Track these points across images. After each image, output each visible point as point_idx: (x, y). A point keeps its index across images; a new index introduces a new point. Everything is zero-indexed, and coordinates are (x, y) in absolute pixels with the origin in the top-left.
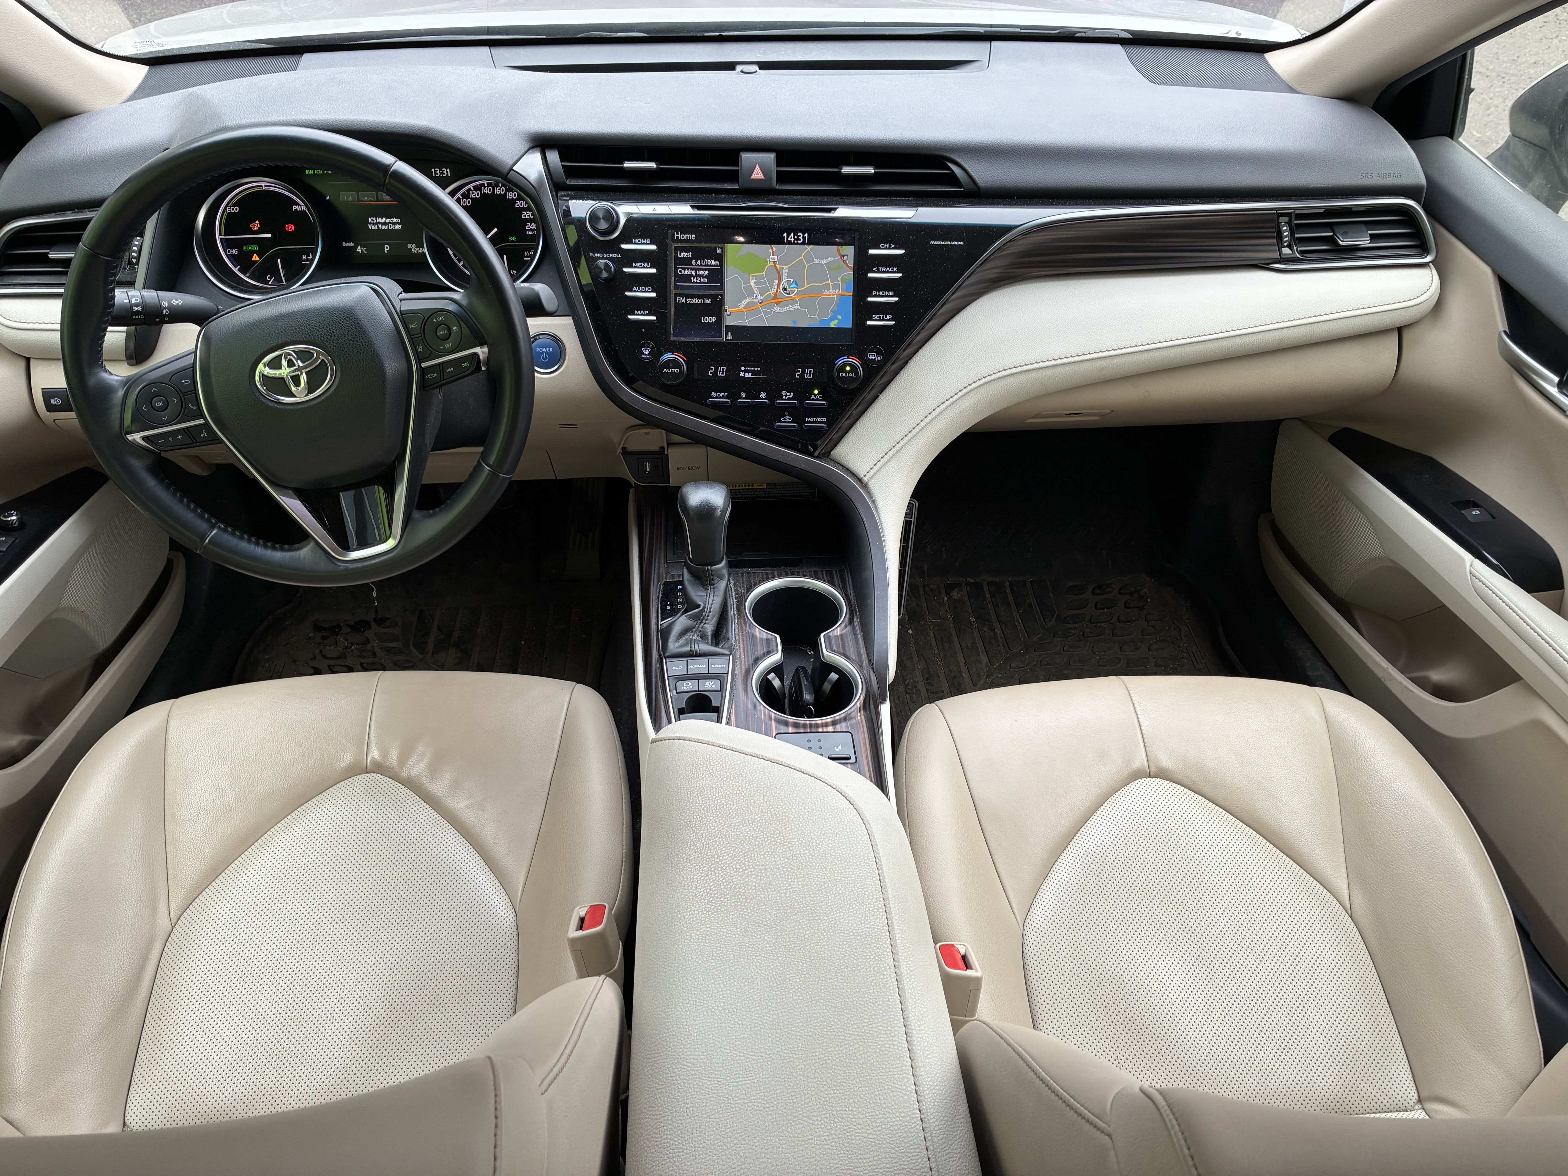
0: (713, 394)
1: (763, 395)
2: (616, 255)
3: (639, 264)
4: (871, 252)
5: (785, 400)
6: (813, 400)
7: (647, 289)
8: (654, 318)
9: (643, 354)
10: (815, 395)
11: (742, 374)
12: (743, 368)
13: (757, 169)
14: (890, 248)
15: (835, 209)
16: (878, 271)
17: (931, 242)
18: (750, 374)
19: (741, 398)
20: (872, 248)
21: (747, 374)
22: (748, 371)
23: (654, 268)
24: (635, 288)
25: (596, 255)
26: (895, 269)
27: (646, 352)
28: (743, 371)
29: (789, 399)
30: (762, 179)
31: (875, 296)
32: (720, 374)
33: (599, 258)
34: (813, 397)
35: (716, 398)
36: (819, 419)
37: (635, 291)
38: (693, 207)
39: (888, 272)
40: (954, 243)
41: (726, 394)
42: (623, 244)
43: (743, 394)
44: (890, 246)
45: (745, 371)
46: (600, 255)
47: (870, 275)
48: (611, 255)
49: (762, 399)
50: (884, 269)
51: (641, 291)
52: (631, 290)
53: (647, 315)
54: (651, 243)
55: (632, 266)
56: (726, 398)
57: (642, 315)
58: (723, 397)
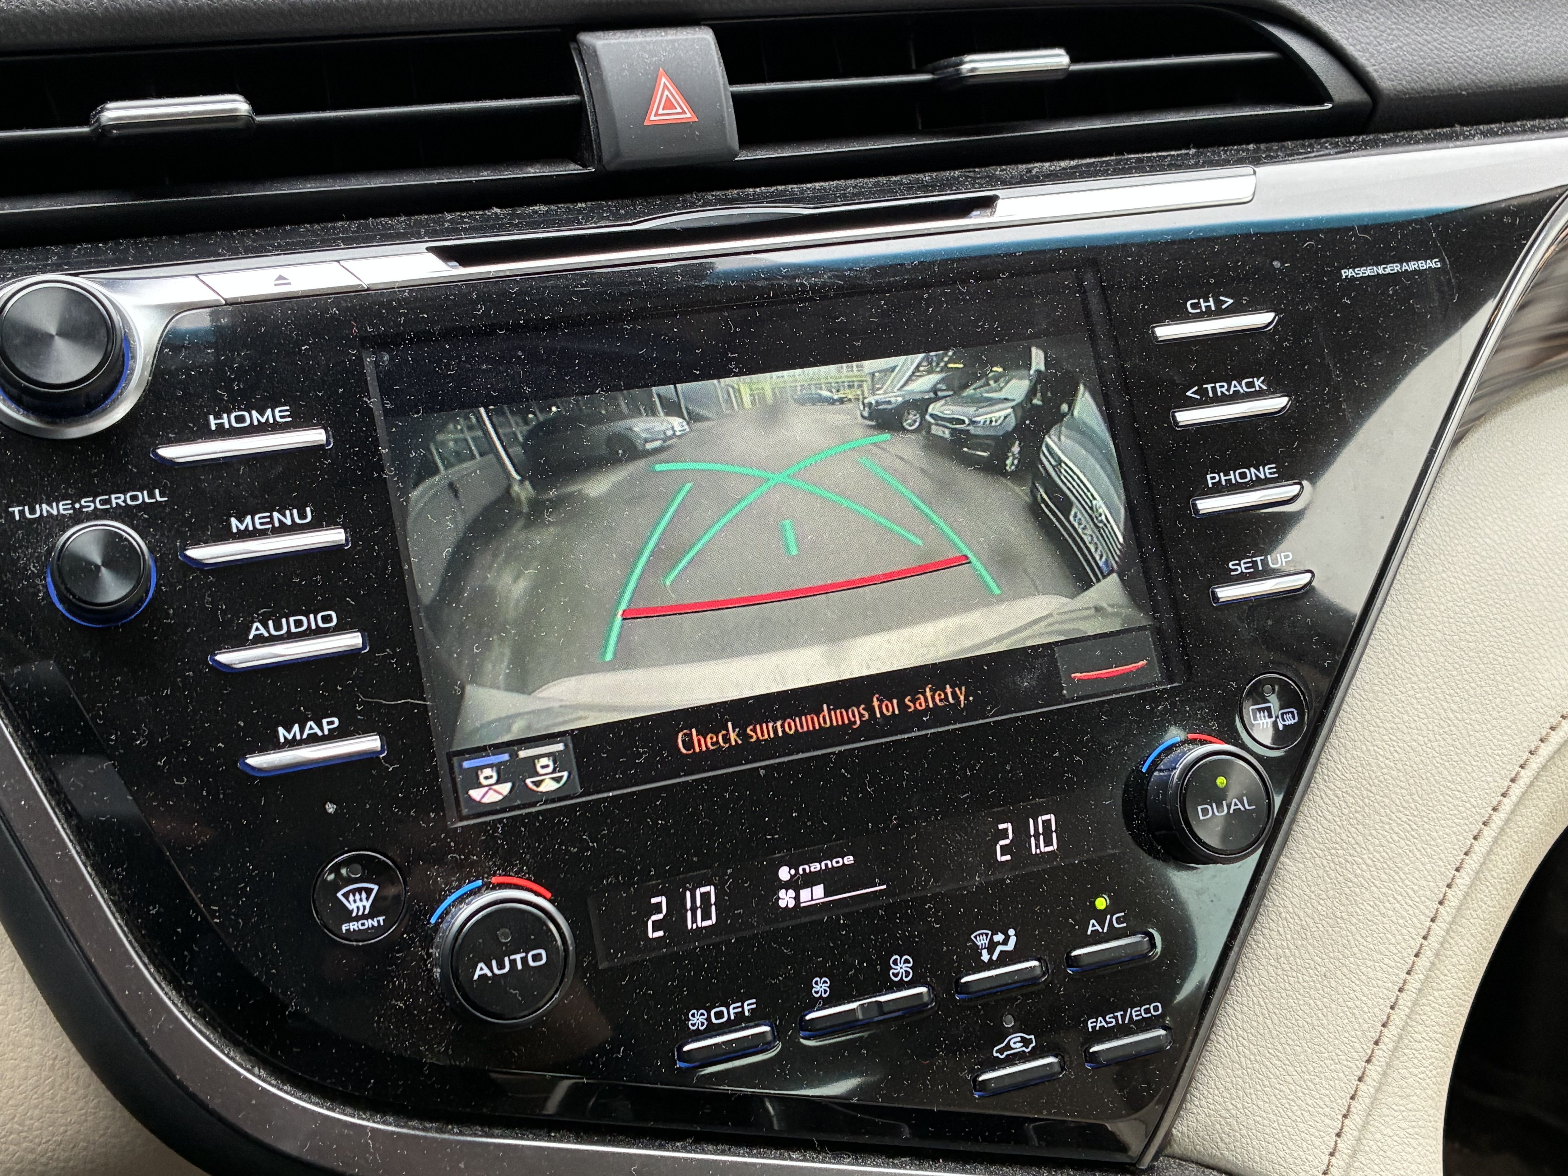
0: (697, 1020)
1: (901, 967)
2: (143, 497)
3: (258, 521)
4: (1165, 332)
5: (991, 965)
6: (1097, 938)
7: (315, 621)
8: (371, 743)
9: (348, 916)
10: (1100, 916)
11: (786, 899)
12: (784, 873)
13: (665, 90)
14: (1220, 312)
15: (988, 203)
16: (1206, 401)
17: (1346, 273)
18: (819, 891)
19: (813, 1004)
20: (1161, 320)
21: (805, 894)
22: (810, 881)
23: (331, 523)
24: (257, 629)
25: (44, 509)
26: (1258, 383)
27: (358, 904)
28: (787, 886)
29: (1006, 959)
30: (686, 124)
31: (1218, 490)
32: (695, 922)
33: (62, 523)
34: (1093, 926)
35: (712, 1030)
36: (1136, 1013)
37: (260, 640)
38: (446, 254)
39: (1236, 397)
40: (1412, 266)
41: (748, 1006)
42: (170, 442)
43: (821, 987)
44: (1218, 303)
45: (795, 885)
46: (62, 508)
47: (1185, 417)
48: (117, 499)
49: (901, 985)
50: (1222, 388)
51: (290, 637)
52: (240, 641)
53: (334, 736)
54: (298, 422)
55: (225, 535)
56: (755, 1019)
57: (313, 739)
58: (740, 1021)
